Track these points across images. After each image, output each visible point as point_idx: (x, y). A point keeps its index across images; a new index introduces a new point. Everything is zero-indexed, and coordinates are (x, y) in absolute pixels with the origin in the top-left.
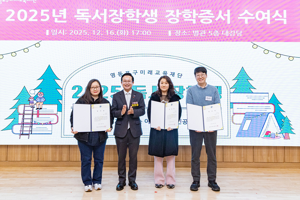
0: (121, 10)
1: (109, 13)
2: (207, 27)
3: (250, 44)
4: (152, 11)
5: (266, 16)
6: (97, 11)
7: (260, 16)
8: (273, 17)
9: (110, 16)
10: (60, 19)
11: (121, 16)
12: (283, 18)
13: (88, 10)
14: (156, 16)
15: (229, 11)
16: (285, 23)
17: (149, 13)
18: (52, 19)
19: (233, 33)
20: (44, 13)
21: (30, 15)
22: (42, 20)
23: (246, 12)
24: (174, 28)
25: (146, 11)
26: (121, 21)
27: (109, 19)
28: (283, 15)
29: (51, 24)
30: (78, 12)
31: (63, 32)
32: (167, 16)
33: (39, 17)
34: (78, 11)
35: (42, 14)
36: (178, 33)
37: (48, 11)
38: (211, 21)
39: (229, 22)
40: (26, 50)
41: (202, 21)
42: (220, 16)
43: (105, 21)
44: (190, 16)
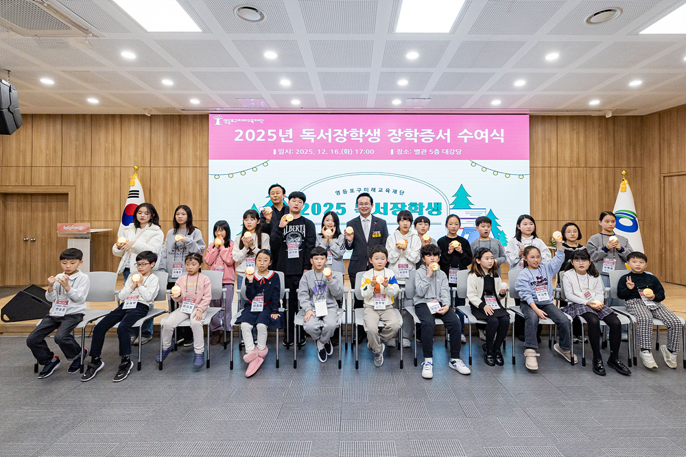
0: (345, 130)
1: (333, 133)
2: (428, 146)
3: (468, 162)
4: (375, 130)
5: (484, 135)
6: (322, 131)
7: (479, 135)
8: (491, 136)
9: (334, 136)
10: (286, 139)
11: (345, 135)
12: (500, 137)
13: (313, 130)
14: (379, 135)
15: (449, 130)
16: (502, 141)
17: (372, 132)
18: (279, 138)
19: (452, 152)
20: (272, 133)
21: (258, 135)
22: (269, 140)
23: (465, 131)
24: (396, 146)
25: (369, 130)
26: (345, 140)
27: (333, 139)
28: (500, 133)
29: (278, 144)
30: (304, 132)
31: (290, 152)
32: (389, 136)
33: (266, 136)
34: (304, 130)
35: (269, 134)
36: (400, 152)
37: (275, 131)
38: (432, 140)
39: (449, 141)
40: (254, 169)
41: (423, 140)
42: (440, 135)
43: (330, 141)
44: (411, 135)
